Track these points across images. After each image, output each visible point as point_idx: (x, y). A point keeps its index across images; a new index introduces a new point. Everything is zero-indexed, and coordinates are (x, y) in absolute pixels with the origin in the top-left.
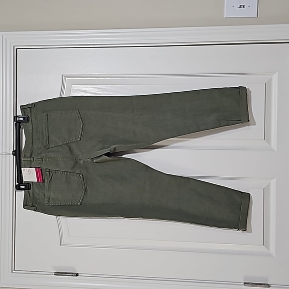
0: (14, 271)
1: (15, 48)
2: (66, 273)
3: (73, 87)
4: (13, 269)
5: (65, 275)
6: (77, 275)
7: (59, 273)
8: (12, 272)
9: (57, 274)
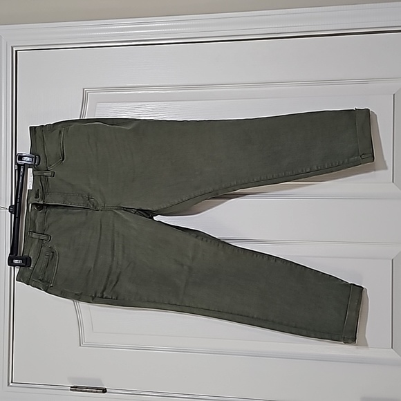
0: (11, 384)
1: (14, 49)
2: (87, 388)
3: (98, 106)
4: (10, 381)
5: (86, 391)
6: (104, 391)
7: (77, 387)
8: (9, 385)
9: (75, 388)
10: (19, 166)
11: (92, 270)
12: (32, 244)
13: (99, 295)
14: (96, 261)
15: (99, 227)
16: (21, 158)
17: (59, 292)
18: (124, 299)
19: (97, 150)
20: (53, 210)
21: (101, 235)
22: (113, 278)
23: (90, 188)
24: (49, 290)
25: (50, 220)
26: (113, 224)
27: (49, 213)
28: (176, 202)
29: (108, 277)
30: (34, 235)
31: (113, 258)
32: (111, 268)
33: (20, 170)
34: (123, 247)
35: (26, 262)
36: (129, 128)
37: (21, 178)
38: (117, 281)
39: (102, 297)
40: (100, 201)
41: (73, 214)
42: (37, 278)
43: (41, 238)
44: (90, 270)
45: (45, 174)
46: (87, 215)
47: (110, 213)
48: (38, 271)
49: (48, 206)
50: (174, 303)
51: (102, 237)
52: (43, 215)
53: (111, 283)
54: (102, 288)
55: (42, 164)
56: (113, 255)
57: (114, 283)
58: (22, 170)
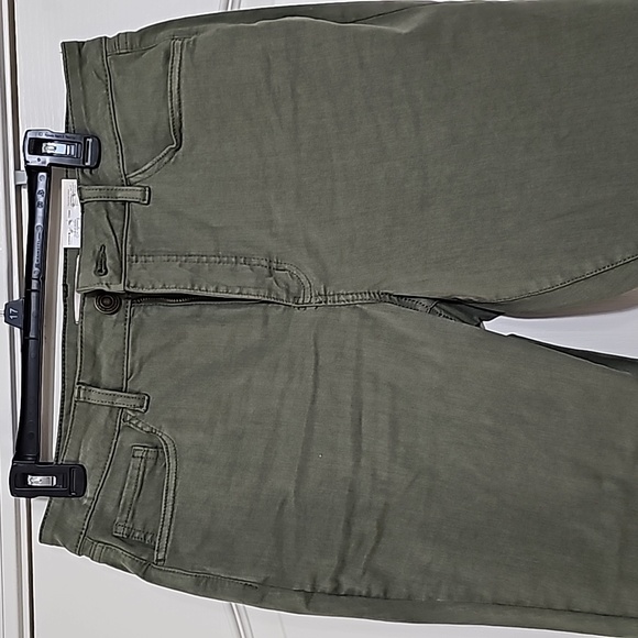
10: (32, 172)
11: (291, 500)
12: (87, 424)
13: (326, 585)
14: (302, 471)
15: (310, 362)
16: (36, 146)
17: (189, 580)
18: (409, 598)
19: (295, 109)
20: (153, 311)
21: (316, 387)
22: (366, 525)
23: (274, 235)
24: (153, 573)
25: (146, 344)
26: (359, 351)
27: (141, 322)
28: (589, 268)
29: (349, 523)
30: (96, 396)
31: (358, 461)
32: (353, 491)
33: (37, 185)
34: (394, 424)
35: (70, 481)
36: (403, 28)
37: (40, 211)
38: (379, 536)
39: (336, 592)
40: (308, 275)
41: (223, 322)
42: (110, 532)
43: (119, 402)
44: (284, 503)
45: (121, 195)
46: (266, 322)
47: (345, 316)
48: (110, 508)
49: (137, 298)
50: (587, 607)
51: (322, 394)
52: (120, 328)
53: (360, 544)
54: (335, 561)
55: (109, 165)
56: (358, 450)
57: (371, 544)
58: (42, 186)
